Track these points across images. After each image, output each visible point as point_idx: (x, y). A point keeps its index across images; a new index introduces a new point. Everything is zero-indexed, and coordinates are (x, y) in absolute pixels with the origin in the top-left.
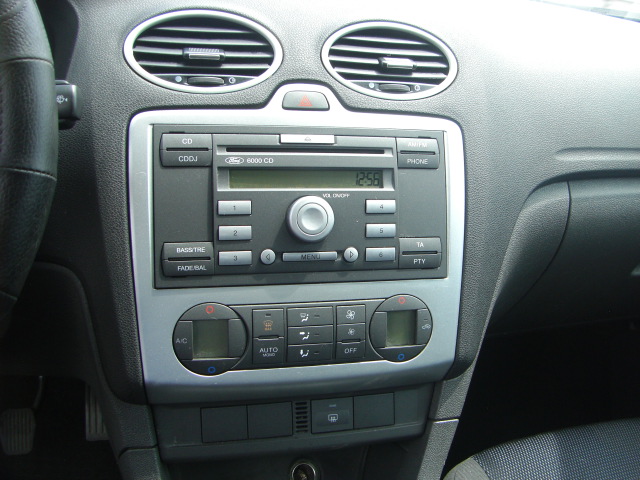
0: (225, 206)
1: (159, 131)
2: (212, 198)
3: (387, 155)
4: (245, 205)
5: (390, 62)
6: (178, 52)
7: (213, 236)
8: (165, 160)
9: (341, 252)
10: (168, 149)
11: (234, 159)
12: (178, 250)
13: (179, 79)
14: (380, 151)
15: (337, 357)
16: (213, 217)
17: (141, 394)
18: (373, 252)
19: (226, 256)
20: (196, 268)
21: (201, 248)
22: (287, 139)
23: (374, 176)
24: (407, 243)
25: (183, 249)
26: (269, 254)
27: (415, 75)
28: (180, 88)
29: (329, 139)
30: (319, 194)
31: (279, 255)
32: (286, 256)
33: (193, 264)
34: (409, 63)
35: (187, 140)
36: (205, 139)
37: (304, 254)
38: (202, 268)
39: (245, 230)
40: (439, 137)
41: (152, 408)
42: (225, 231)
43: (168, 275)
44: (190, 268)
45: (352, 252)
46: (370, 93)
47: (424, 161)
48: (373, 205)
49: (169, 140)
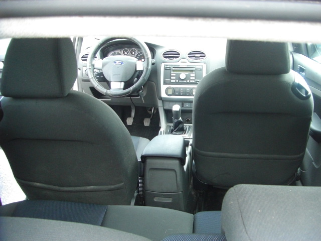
0: (172, 75)
1: (165, 65)
2: (171, 73)
4: (174, 75)
5: (197, 56)
6: (168, 55)
7: (170, 78)
8: (165, 69)
11: (174, 69)
14: (193, 68)
15: (186, 95)
16: (171, 76)
17: (161, 99)
18: (191, 81)
19: (172, 81)
21: (169, 80)
22: (180, 66)
23: (192, 71)
24: (196, 80)
25: (167, 80)
26: (177, 81)
28: (168, 60)
29: (187, 66)
30: (184, 73)
31: (179, 81)
34: (200, 56)
35: (168, 66)
36: (170, 66)
37: (182, 81)
38: (169, 82)
39: (174, 78)
40: (202, 66)
41: (163, 101)
42: (172, 78)
43: (165, 83)
44: (167, 82)
45: (188, 81)
46: (193, 60)
47: (200, 69)
48: (191, 75)
49: (166, 66)
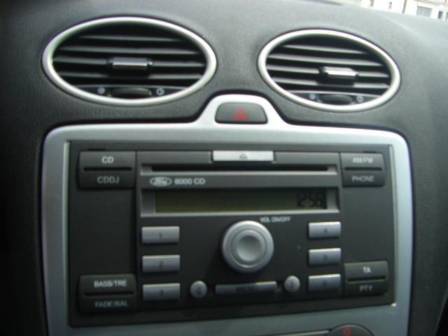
1: (76, 148)
2: (135, 224)
3: (331, 173)
5: (331, 71)
6: (102, 62)
7: (135, 268)
8: (83, 181)
9: (281, 283)
10: (86, 169)
11: (160, 180)
12: (97, 284)
13: (102, 90)
14: (323, 168)
19: (151, 289)
20: (117, 303)
21: (122, 281)
22: (220, 156)
23: (317, 196)
25: (101, 283)
26: (199, 287)
27: (357, 86)
29: (267, 156)
30: (256, 219)
31: (211, 286)
32: (218, 287)
33: (113, 300)
34: (352, 73)
35: (108, 159)
36: (129, 157)
37: (240, 286)
38: (124, 304)
39: (173, 259)
40: (385, 151)
43: (85, 311)
44: (109, 304)
46: (311, 104)
47: (370, 179)
